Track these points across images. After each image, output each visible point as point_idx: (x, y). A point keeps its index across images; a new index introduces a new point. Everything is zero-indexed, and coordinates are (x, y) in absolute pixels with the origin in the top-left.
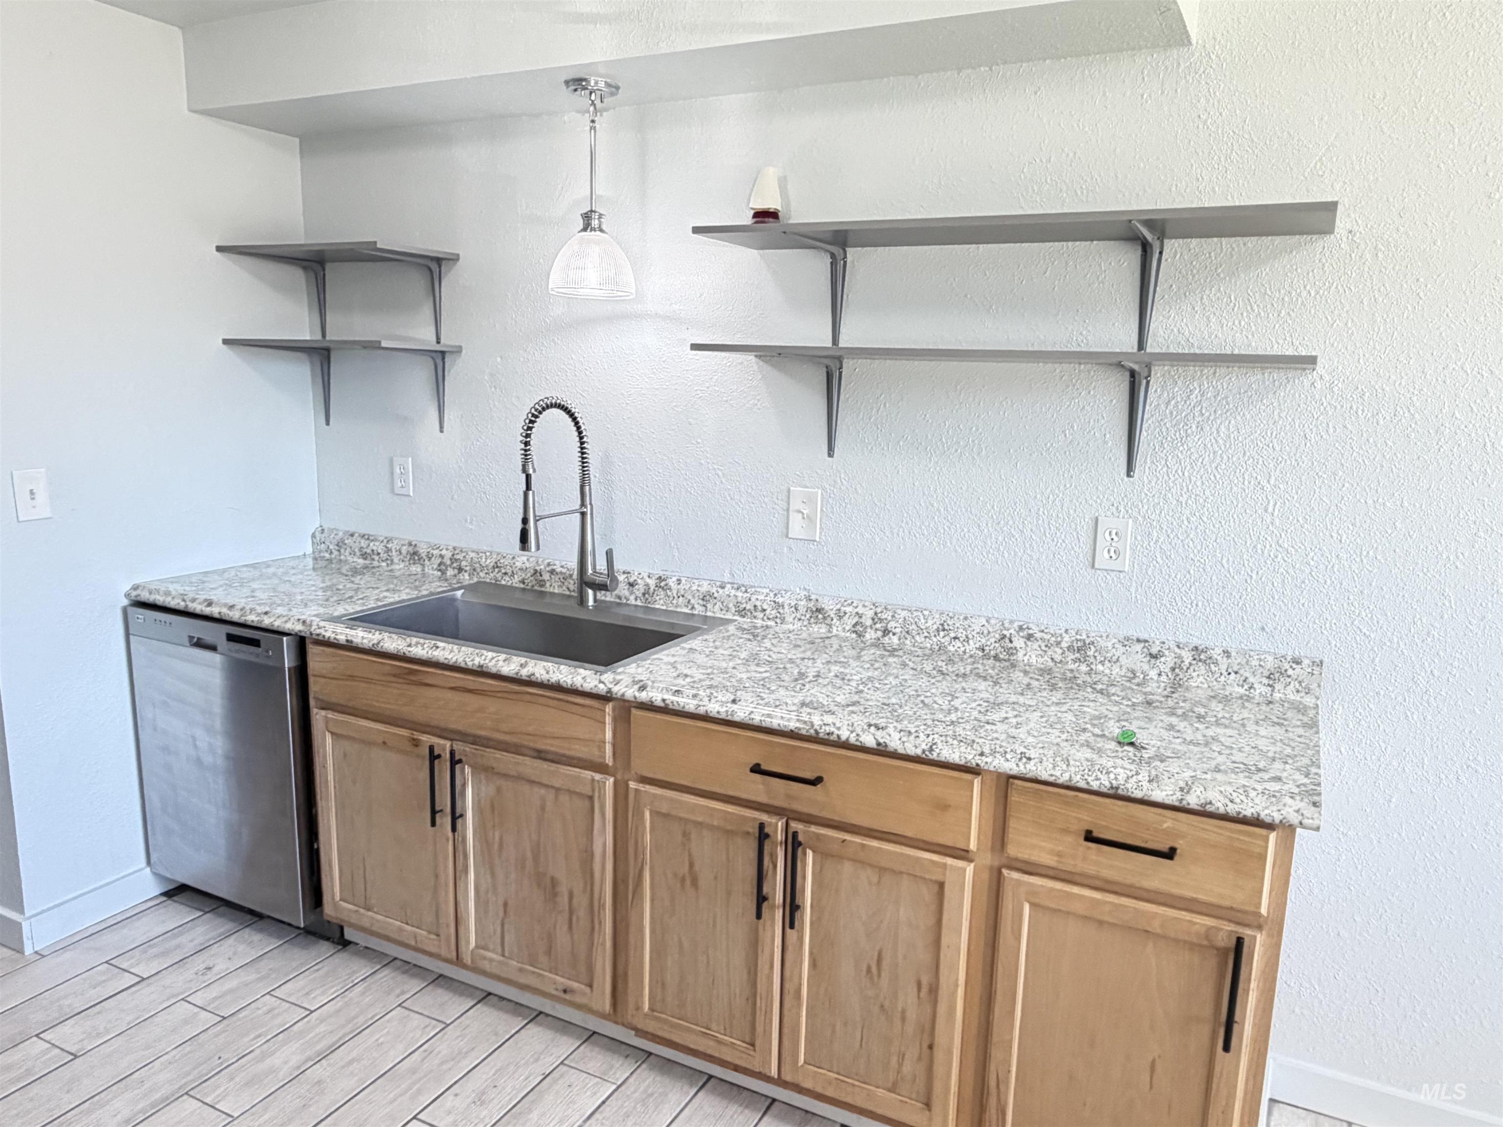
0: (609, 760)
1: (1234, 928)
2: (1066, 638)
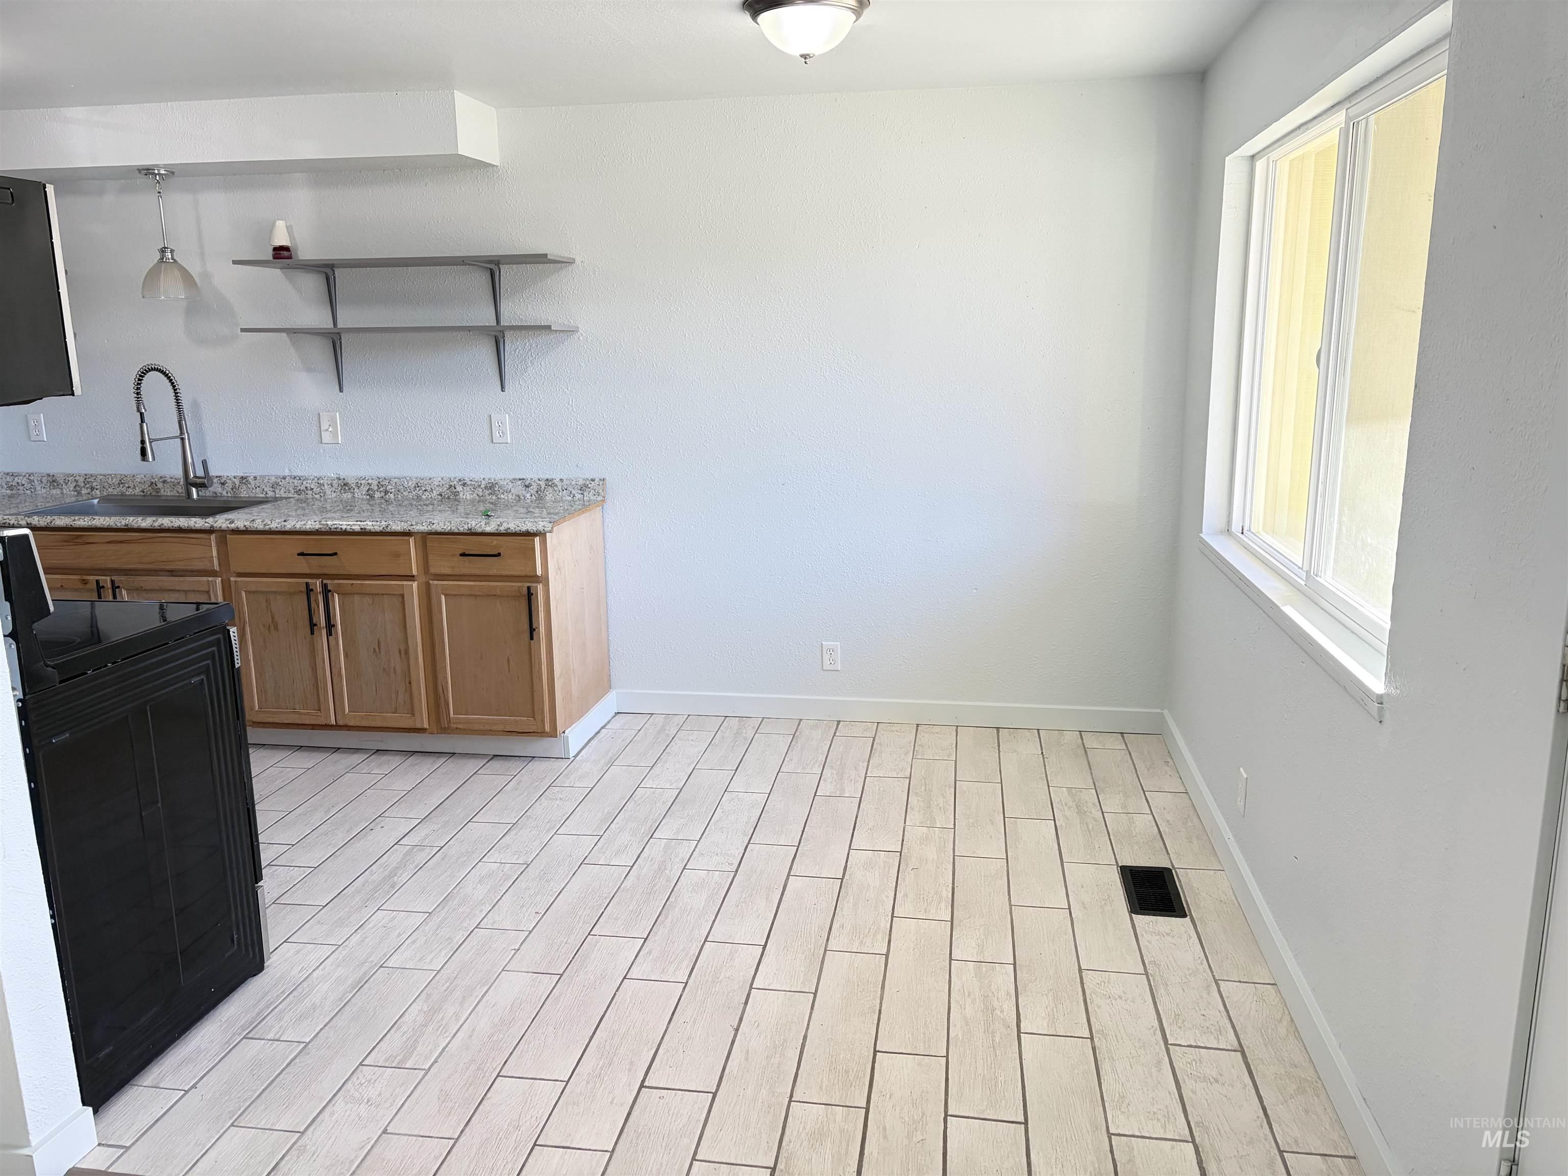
0: (217, 568)
1: (528, 584)
2: (483, 482)
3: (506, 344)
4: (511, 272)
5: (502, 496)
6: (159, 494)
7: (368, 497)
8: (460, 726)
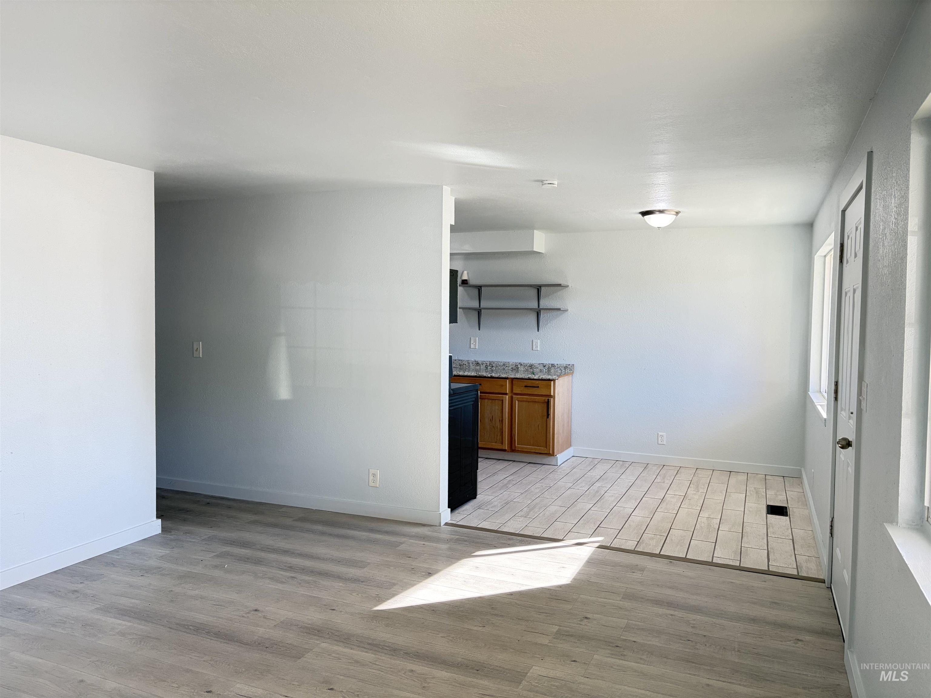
1: (548, 398)
2: (528, 364)
3: (541, 315)
4: (545, 290)
5: (535, 370)
7: (486, 368)
8: (519, 449)
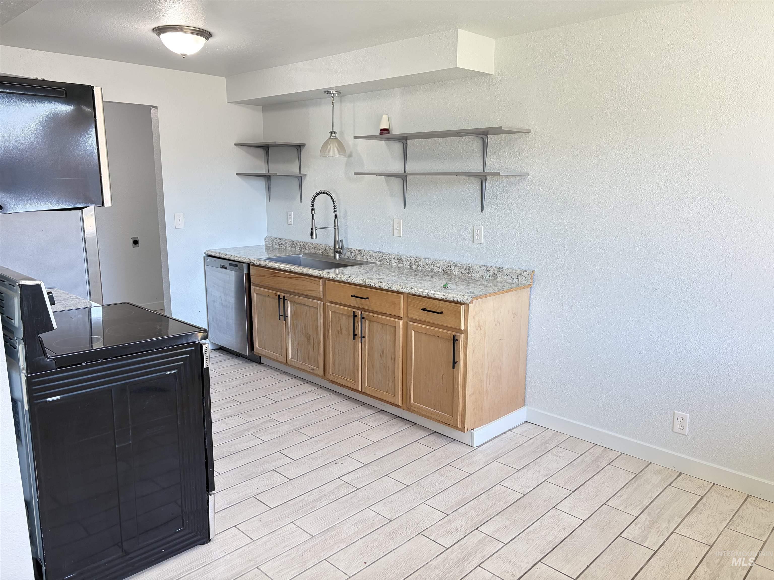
0: (322, 297)
1: (455, 334)
3: (487, 184)
4: (494, 139)
5: (474, 275)
6: (328, 255)
7: (410, 267)
8: (416, 410)
